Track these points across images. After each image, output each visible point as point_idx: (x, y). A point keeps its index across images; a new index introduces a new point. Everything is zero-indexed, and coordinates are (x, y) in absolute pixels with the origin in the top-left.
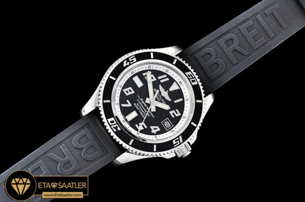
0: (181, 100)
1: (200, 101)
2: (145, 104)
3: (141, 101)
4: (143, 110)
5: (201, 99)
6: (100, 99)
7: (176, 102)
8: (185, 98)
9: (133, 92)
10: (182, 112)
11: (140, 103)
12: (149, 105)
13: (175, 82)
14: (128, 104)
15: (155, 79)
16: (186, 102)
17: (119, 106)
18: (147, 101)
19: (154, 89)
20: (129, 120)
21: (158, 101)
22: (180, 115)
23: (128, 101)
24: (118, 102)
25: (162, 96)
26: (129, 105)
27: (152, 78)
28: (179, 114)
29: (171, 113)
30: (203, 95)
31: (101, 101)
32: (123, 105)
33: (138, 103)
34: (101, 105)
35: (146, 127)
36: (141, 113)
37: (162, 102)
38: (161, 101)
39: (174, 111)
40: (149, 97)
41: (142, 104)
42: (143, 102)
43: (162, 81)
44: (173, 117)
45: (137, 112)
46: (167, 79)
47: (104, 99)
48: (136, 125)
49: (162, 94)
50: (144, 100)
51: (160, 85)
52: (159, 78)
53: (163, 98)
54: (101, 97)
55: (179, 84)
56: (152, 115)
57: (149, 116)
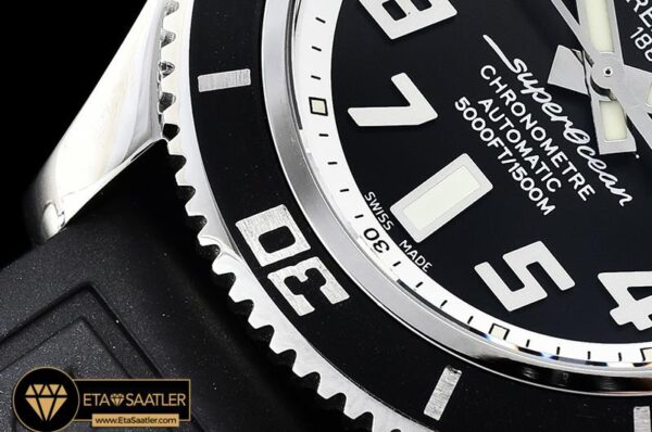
2: (547, 104)
3: (512, 81)
4: (537, 149)
6: (167, 68)
9: (443, 10)
11: (510, 96)
12: (578, 106)
14: (404, 102)
17: (330, 124)
20: (420, 229)
23: (402, 82)
24: (325, 89)
26: (418, 111)
31: (178, 84)
32: (365, 116)
33: (490, 92)
34: (182, 114)
35: (564, 281)
36: (519, 173)
41: (527, 99)
42: (529, 87)
45: (488, 161)
47: (201, 61)
48: (485, 271)
50: (541, 71)
54: (179, 53)
56: (608, 184)
57: (584, 189)
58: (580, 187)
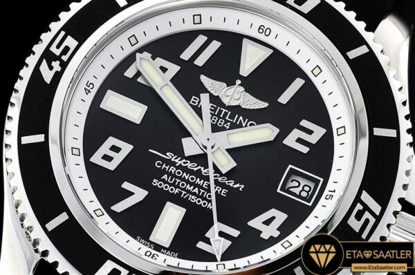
0: (298, 83)
1: (362, 50)
2: (189, 165)
3: (170, 163)
4: (196, 185)
5: (362, 42)
6: (30, 229)
7: (284, 98)
8: (307, 69)
9: (127, 148)
10: (323, 118)
11: (173, 169)
12: (202, 159)
13: (245, 41)
14: (131, 194)
15: (174, 69)
16: (317, 82)
17: (107, 217)
18: (190, 147)
19: (188, 100)
20: (166, 243)
21: (224, 129)
22: (323, 131)
23: (127, 186)
24: (97, 205)
25: (230, 108)
26: (139, 194)
27: (164, 70)
28: (319, 132)
29: (290, 141)
30: (360, 26)
31: (38, 233)
32: (119, 207)
33: (164, 172)
34: (46, 244)
35: (235, 233)
36: (193, 199)
37: (240, 126)
38: (234, 126)
39: (296, 133)
40: (189, 135)
41: (180, 167)
42: (179, 162)
43: (200, 62)
44: (305, 150)
45: (178, 200)
46: (215, 45)
47: (43, 219)
48: (201, 245)
49: (226, 101)
50: (180, 152)
51: (203, 78)
52: (186, 55)
53: (236, 110)
54: (31, 219)
55: (262, 37)
56: (231, 185)
57: (223, 192)
58: (221, 192)
